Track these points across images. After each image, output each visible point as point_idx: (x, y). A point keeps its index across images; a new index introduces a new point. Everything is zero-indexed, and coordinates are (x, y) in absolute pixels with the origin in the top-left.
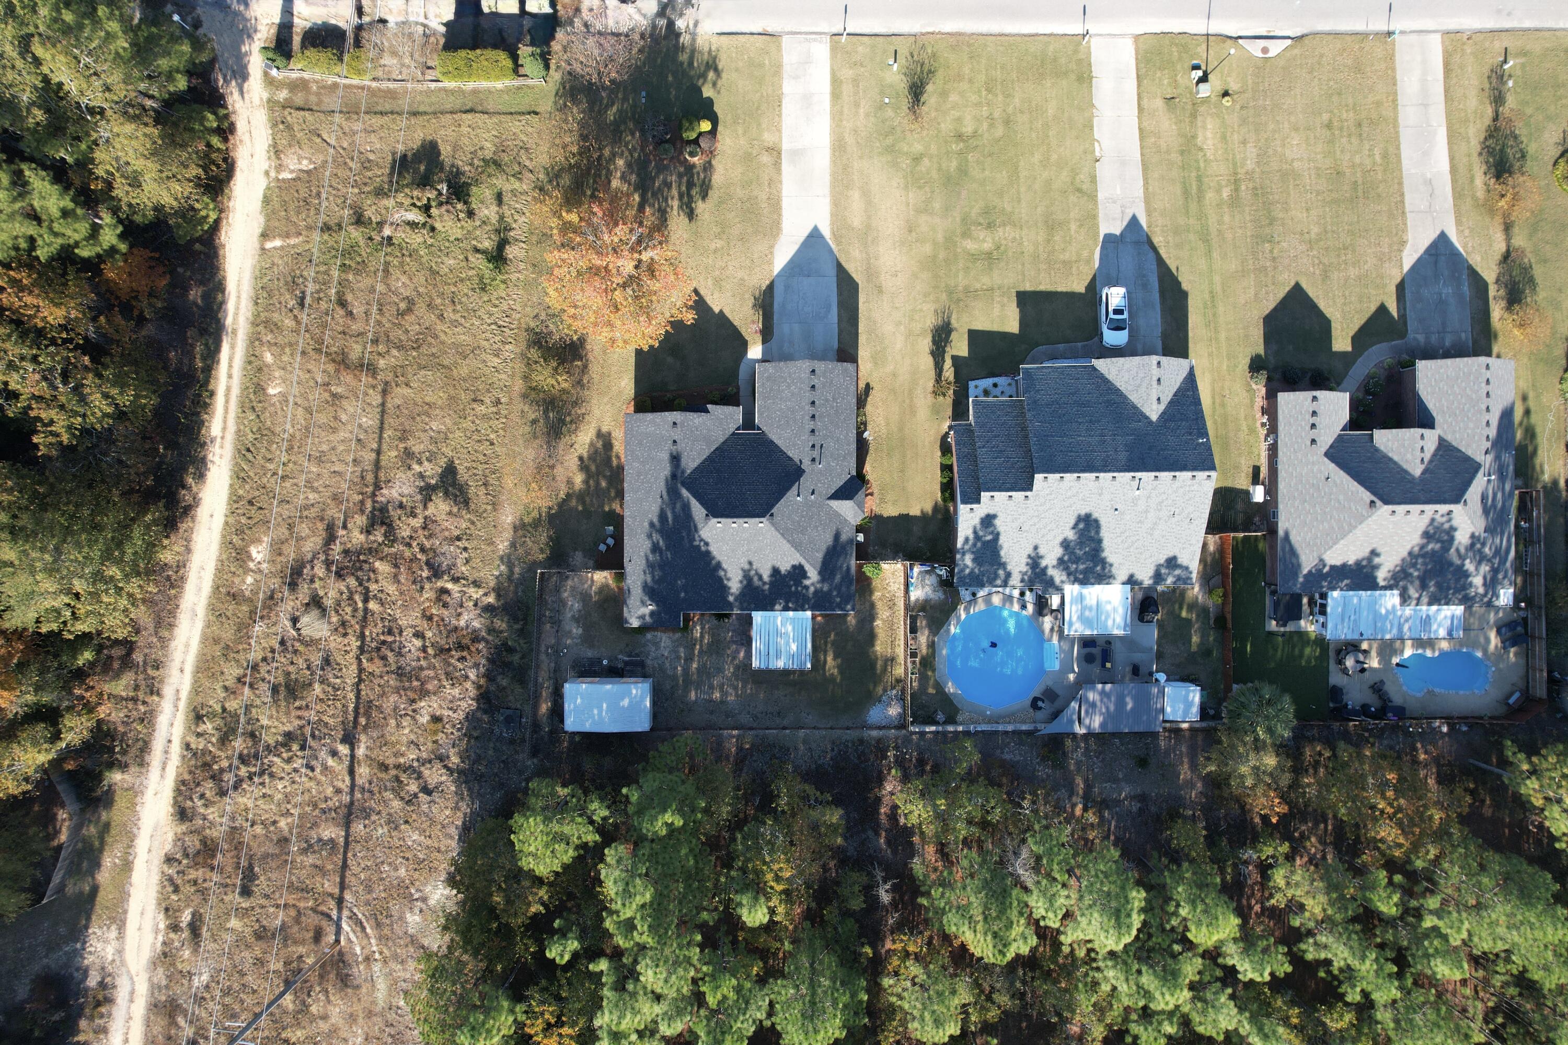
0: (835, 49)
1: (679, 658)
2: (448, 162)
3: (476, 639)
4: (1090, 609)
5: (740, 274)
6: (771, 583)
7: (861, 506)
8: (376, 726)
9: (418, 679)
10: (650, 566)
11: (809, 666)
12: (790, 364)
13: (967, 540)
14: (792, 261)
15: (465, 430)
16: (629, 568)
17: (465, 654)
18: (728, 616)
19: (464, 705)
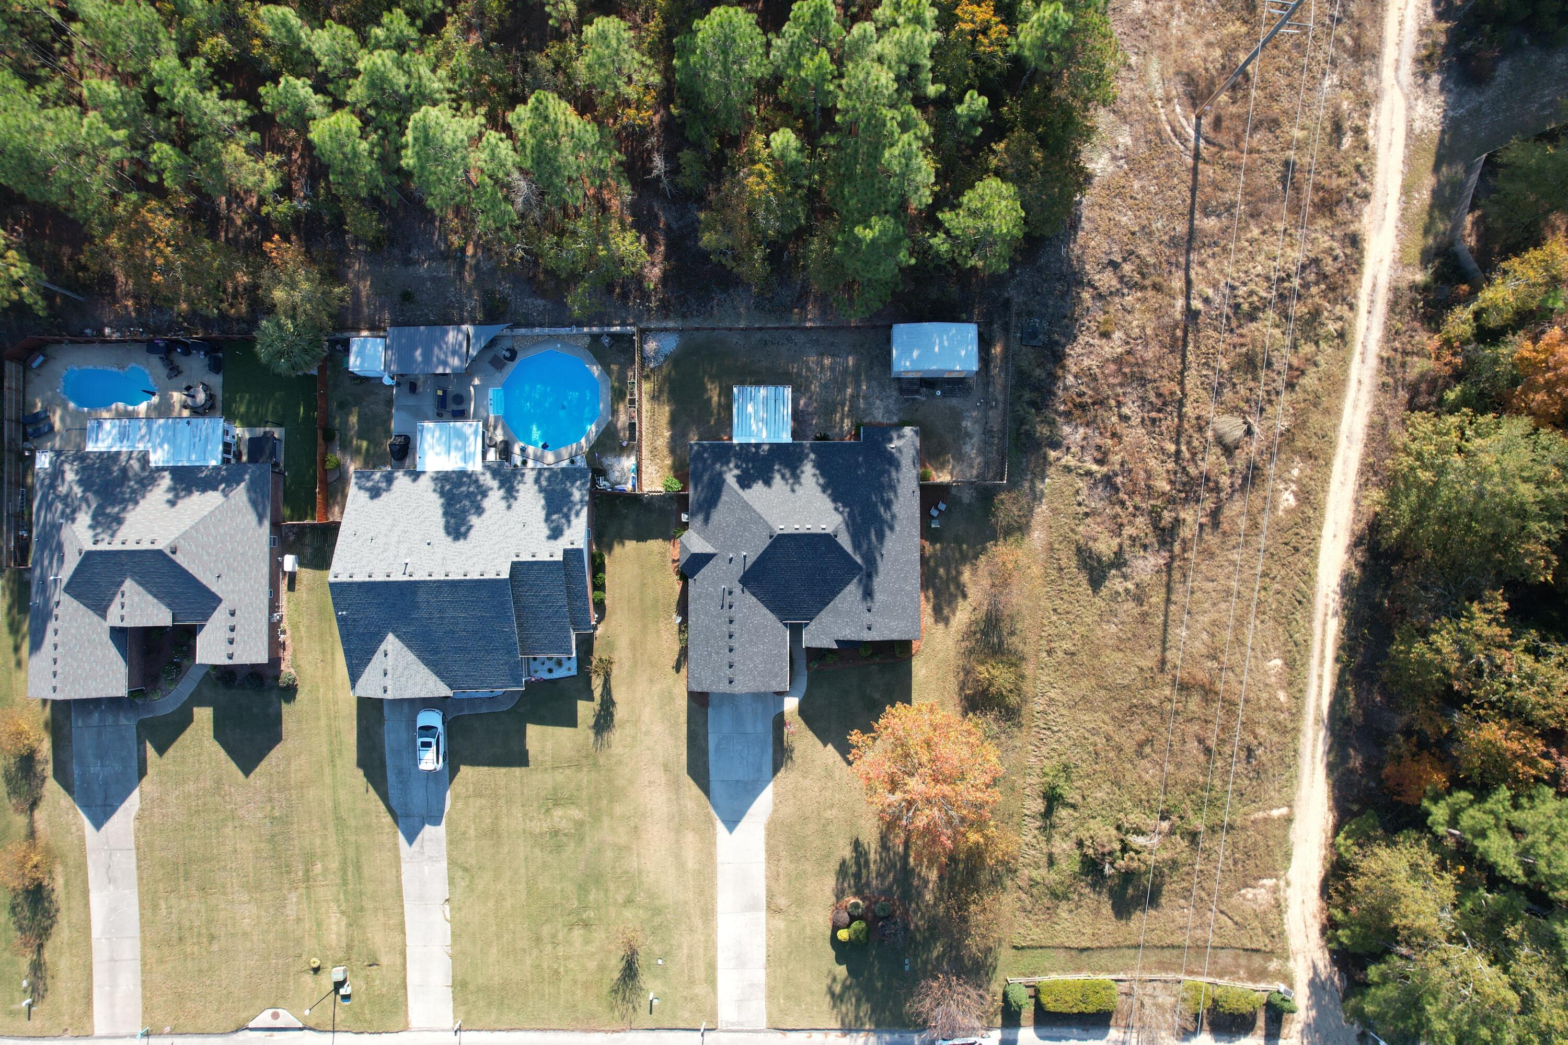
0: (713, 1015)
1: (865, 398)
2: (1105, 897)
3: (1068, 415)
4: (457, 448)
5: (807, 783)
6: (772, 470)
7: (684, 548)
8: (1164, 327)
9: (1125, 374)
10: (893, 488)
11: (735, 390)
12: (754, 690)
13: (577, 514)
14: (755, 796)
15: (1081, 624)
16: (914, 485)
17: (1078, 400)
18: (817, 439)
19: (1078, 350)
